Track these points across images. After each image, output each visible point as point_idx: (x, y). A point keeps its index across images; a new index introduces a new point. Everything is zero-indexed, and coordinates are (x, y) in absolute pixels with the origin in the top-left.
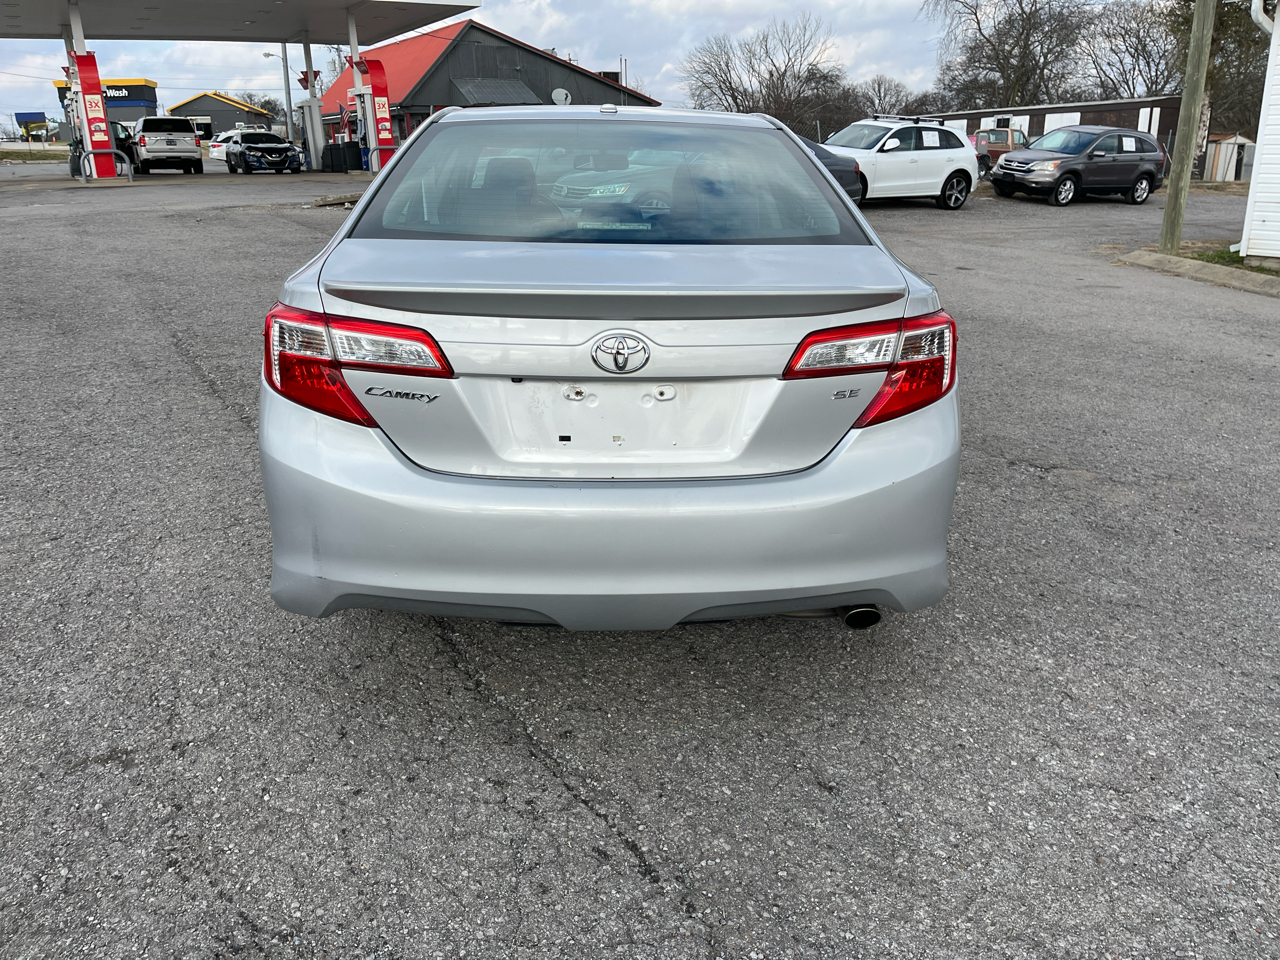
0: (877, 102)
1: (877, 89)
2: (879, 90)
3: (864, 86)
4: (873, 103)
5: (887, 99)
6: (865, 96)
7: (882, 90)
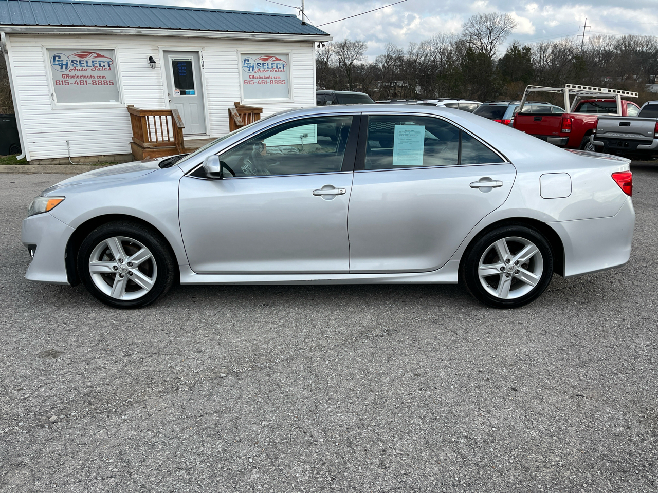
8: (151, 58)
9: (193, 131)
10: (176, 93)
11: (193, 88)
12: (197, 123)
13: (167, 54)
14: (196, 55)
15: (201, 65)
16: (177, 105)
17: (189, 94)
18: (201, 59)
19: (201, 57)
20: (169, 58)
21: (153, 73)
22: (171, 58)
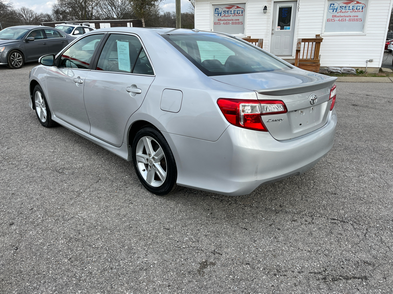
0: (24, 16)
1: (23, 12)
2: (24, 12)
3: (18, 10)
4: (23, 16)
5: (28, 15)
6: (19, 14)
7: (25, 12)
8: (266, 7)
9: (284, 54)
10: (277, 28)
11: (289, 25)
12: (287, 48)
13: (276, 4)
14: (295, 3)
15: (297, 9)
16: (276, 36)
17: (286, 29)
18: (298, 5)
19: (298, 4)
20: (278, 6)
21: (265, 17)
22: (279, 6)
